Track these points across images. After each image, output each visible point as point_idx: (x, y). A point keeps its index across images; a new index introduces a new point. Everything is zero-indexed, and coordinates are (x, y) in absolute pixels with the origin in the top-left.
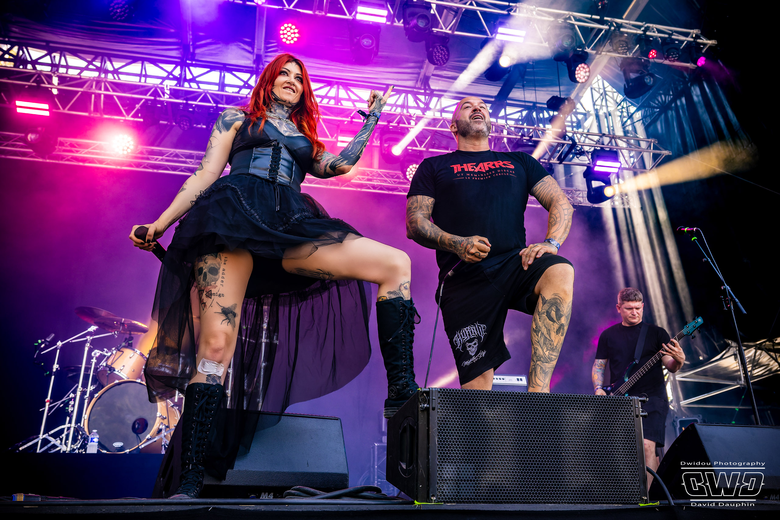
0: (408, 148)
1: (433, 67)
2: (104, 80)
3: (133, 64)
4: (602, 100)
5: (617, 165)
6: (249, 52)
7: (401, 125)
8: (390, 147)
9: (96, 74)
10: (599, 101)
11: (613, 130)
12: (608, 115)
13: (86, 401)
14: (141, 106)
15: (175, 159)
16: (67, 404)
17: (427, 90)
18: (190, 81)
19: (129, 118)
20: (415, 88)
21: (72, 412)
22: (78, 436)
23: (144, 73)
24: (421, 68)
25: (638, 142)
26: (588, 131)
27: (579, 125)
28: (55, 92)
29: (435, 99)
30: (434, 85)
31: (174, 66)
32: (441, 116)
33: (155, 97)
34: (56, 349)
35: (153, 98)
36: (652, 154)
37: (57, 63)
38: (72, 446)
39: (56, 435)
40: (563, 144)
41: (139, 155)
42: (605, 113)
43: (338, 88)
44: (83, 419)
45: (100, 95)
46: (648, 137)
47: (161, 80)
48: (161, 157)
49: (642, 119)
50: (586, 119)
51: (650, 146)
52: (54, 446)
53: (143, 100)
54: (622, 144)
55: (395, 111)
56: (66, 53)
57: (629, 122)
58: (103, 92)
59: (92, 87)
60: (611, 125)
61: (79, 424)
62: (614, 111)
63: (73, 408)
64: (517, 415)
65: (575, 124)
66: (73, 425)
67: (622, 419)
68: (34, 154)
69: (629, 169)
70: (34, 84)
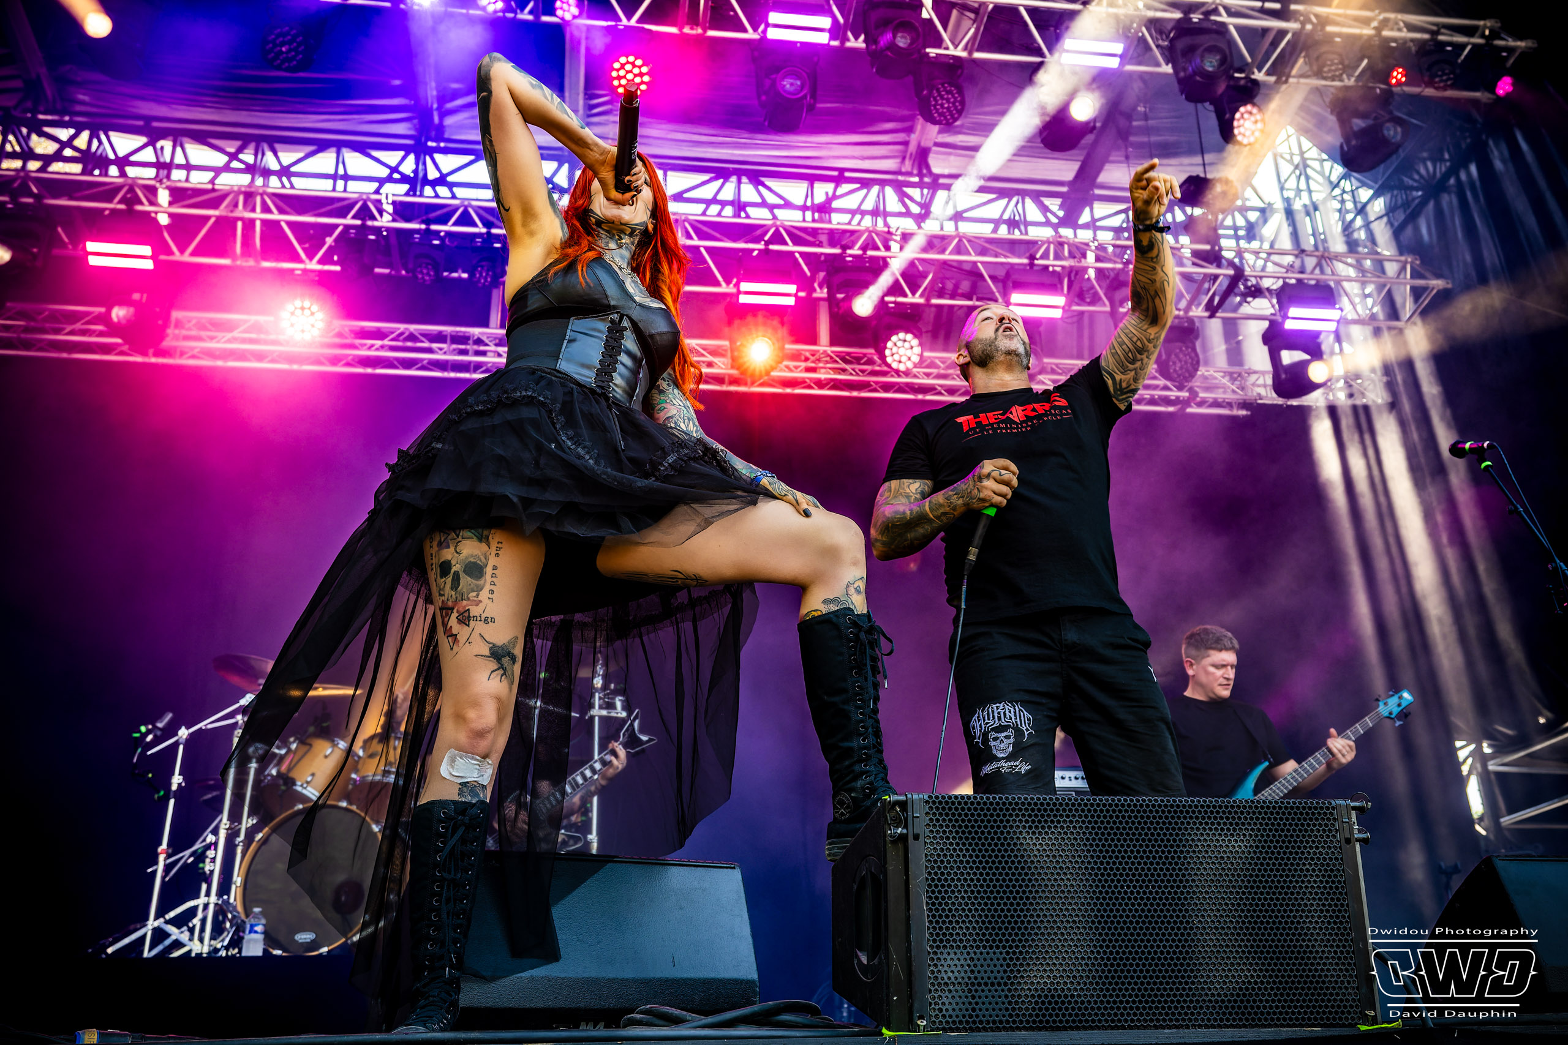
0: (887, 299)
1: (936, 128)
2: (261, 191)
3: (320, 155)
4: (1299, 177)
5: (1333, 314)
7: (870, 253)
8: (849, 299)
9: (244, 179)
10: (1293, 178)
11: (1325, 241)
12: (1313, 208)
13: (239, 850)
14: (335, 240)
15: (409, 344)
16: (200, 857)
17: (925, 176)
18: (434, 183)
19: (313, 265)
20: (899, 173)
21: (212, 872)
22: (224, 922)
23: (341, 172)
24: (910, 130)
25: (1379, 264)
26: (1272, 246)
27: (1252, 232)
28: (163, 220)
29: (941, 194)
30: (939, 164)
31: (402, 153)
32: (957, 229)
33: (364, 220)
34: (176, 744)
35: (358, 222)
36: (1408, 287)
37: (168, 160)
38: (213, 942)
39: (181, 921)
40: (1215, 277)
41: (338, 340)
42: (1305, 206)
43: (739, 182)
44: (233, 887)
45: (252, 222)
46: (1401, 254)
47: (376, 185)
48: (379, 343)
49: (1387, 214)
50: (1265, 221)
51: (1403, 268)
52: (178, 944)
53: (340, 228)
54: (1345, 270)
55: (859, 224)
56: (185, 140)
57: (1359, 222)
58: (258, 215)
59: (236, 205)
60: (1321, 230)
61: (225, 897)
62: (1325, 200)
63: (213, 866)
64: (1091, 845)
65: (1241, 233)
66: (213, 899)
67: (1317, 848)
68: (125, 348)
69: (1359, 322)
70: (122, 207)
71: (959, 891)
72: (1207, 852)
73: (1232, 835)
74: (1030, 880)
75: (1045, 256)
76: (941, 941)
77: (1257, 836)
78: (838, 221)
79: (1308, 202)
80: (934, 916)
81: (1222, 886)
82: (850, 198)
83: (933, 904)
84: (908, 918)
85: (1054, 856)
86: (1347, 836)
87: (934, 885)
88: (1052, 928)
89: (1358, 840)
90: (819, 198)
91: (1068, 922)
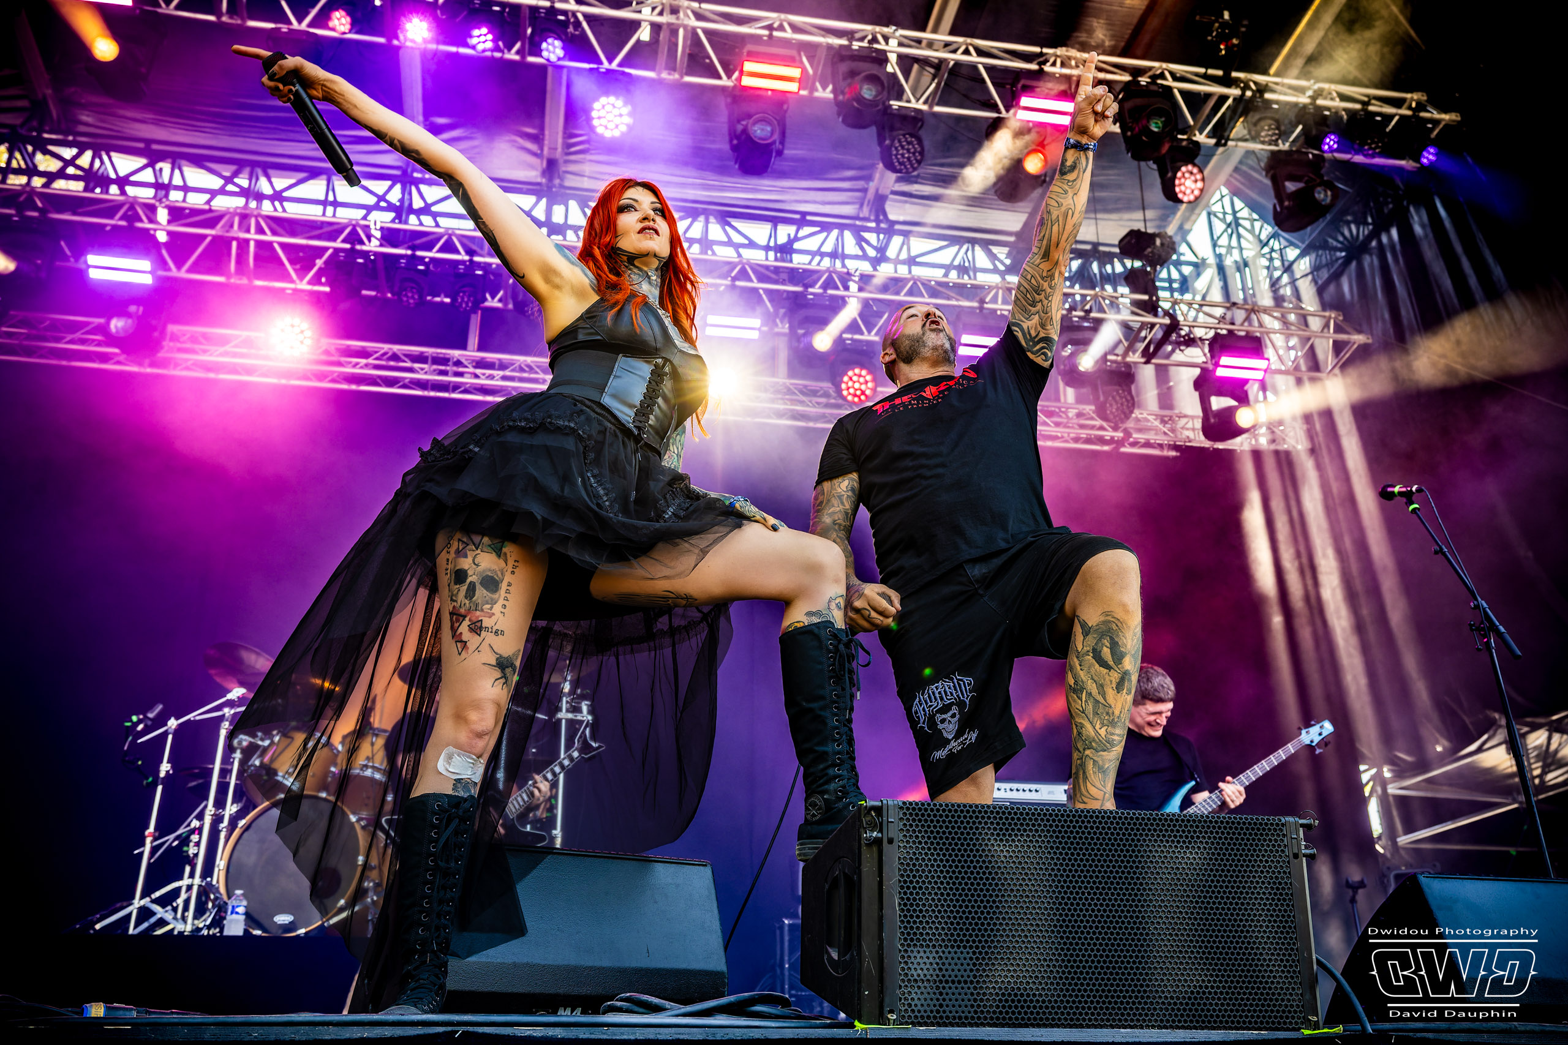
0: (845, 336)
1: (892, 176)
2: (255, 213)
3: (311, 182)
4: (1231, 236)
5: (1261, 364)
6: (535, 154)
7: (830, 292)
8: (809, 334)
9: (240, 202)
10: (1225, 236)
11: (1254, 295)
12: (1243, 265)
13: (223, 835)
14: (325, 263)
15: (392, 363)
16: (185, 841)
17: (882, 221)
18: (419, 212)
19: (304, 285)
20: (858, 218)
21: (196, 855)
22: (206, 903)
23: (331, 198)
24: (869, 178)
25: (1304, 318)
26: (1204, 298)
27: (1185, 285)
28: (162, 237)
29: (897, 240)
30: (896, 211)
31: (389, 183)
32: (910, 272)
33: (353, 244)
34: (166, 734)
35: (348, 246)
36: (1331, 341)
38: (196, 922)
39: (166, 901)
40: (1153, 325)
41: (324, 358)
42: (1236, 262)
43: (707, 222)
44: (216, 870)
45: (247, 241)
46: (1324, 309)
47: (364, 212)
48: (363, 361)
49: (1312, 273)
50: (1198, 275)
51: (1327, 325)
52: (162, 922)
53: (330, 251)
54: (1271, 323)
55: (818, 264)
56: (183, 162)
57: (1285, 279)
58: (253, 236)
59: (232, 226)
60: (1250, 285)
61: (209, 879)
62: (1255, 257)
63: (198, 849)
64: (1055, 853)
65: (1176, 285)
66: (197, 880)
67: (1267, 861)
68: (122, 358)
69: (1286, 372)
70: (123, 223)
71: (930, 894)
72: (1163, 862)
73: (1187, 847)
74: (997, 885)
75: (994, 300)
76: (912, 940)
77: (1210, 849)
78: (799, 261)
79: (1238, 259)
80: (905, 916)
81: (1177, 895)
82: (811, 241)
84: (881, 917)
85: (1020, 863)
86: (1296, 851)
87: (904, 886)
88: (1017, 930)
89: (1304, 855)
90: (782, 239)
91: (1032, 925)
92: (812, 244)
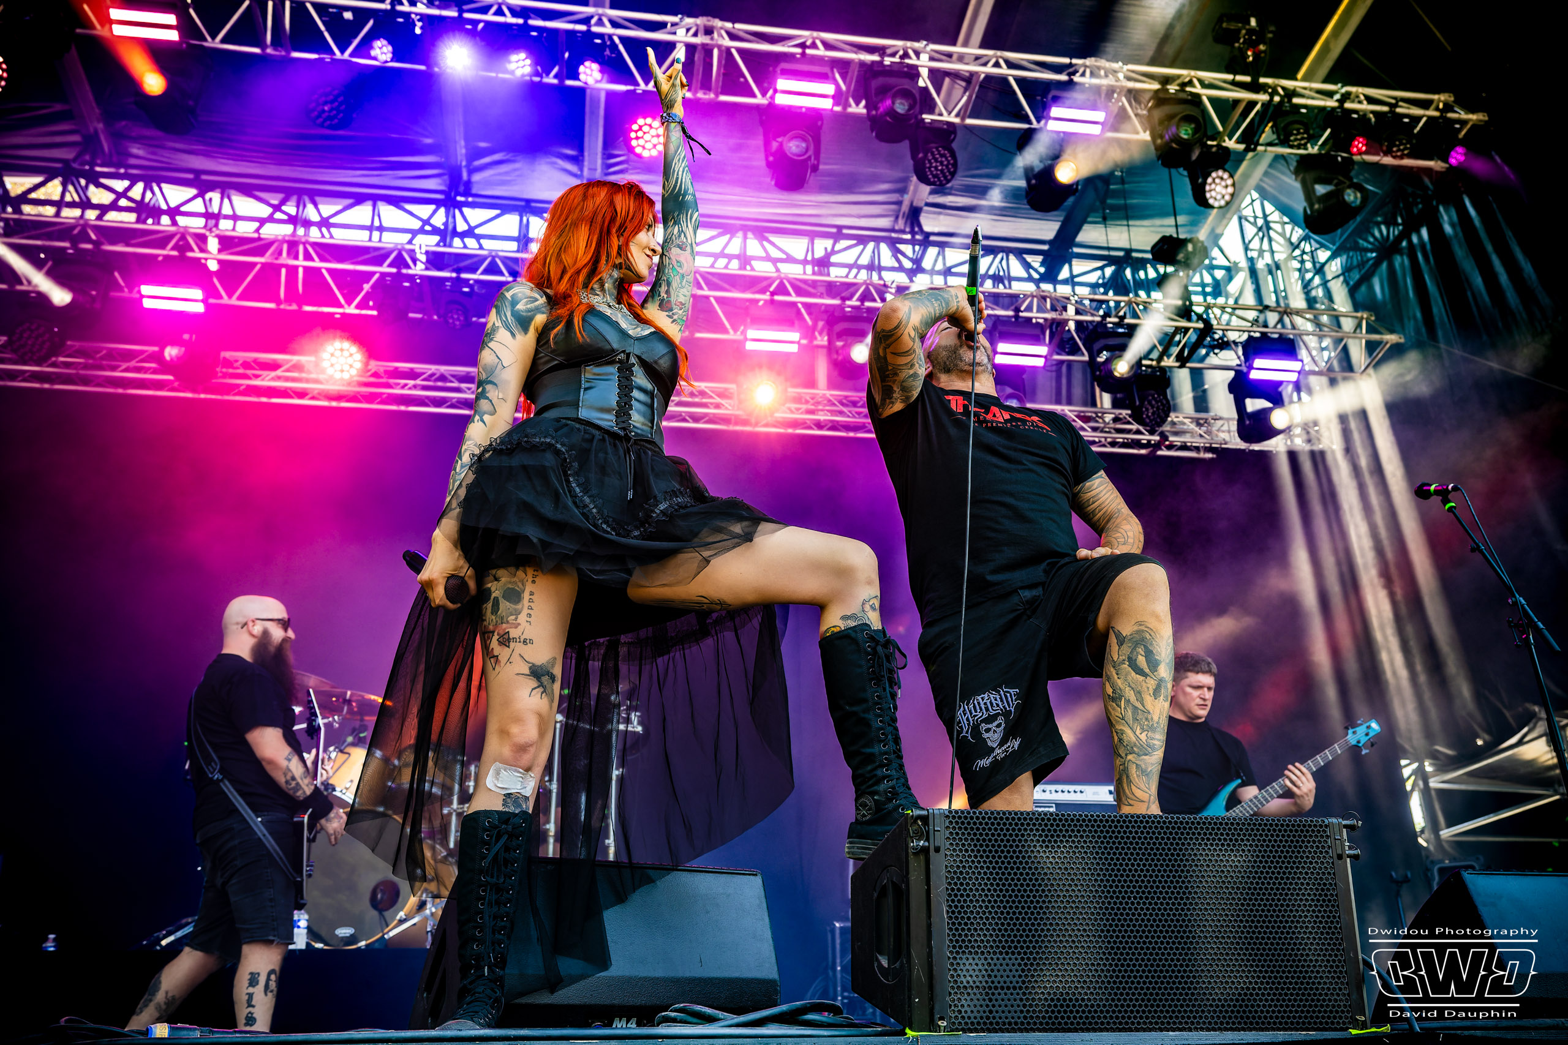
1: (925, 189)
2: (303, 240)
3: (357, 208)
4: (1262, 239)
5: (1295, 365)
6: (572, 173)
7: (868, 304)
8: (847, 347)
9: (287, 230)
10: (1257, 240)
11: (1286, 298)
12: (1275, 268)
14: (372, 287)
15: (440, 384)
17: (916, 233)
18: (463, 235)
19: (352, 310)
20: (893, 230)
23: (377, 223)
24: (903, 191)
25: (1336, 319)
26: (1236, 302)
27: (1218, 289)
28: (213, 266)
29: (932, 251)
30: (930, 223)
31: (433, 207)
33: (399, 269)
35: (394, 270)
36: (1364, 341)
40: (1187, 330)
41: (370, 379)
42: (1268, 265)
43: (745, 238)
45: (297, 267)
46: (1356, 310)
47: (409, 236)
48: (411, 382)
49: (1343, 274)
50: (1230, 279)
51: (1359, 326)
53: (377, 276)
54: (1304, 324)
55: (855, 277)
56: (232, 192)
57: (1317, 280)
58: (301, 262)
59: (280, 253)
60: (1282, 288)
62: (1286, 260)
64: (1101, 858)
65: (1208, 289)
67: (1311, 863)
68: (177, 385)
69: (1319, 373)
70: (175, 253)
71: (977, 901)
72: (1208, 866)
73: (1232, 850)
74: (1043, 891)
75: (1029, 309)
76: (960, 947)
77: (1255, 851)
78: (836, 274)
79: (1270, 261)
80: (954, 924)
81: (1222, 898)
82: (848, 254)
83: (953, 912)
84: (929, 926)
85: (1066, 869)
86: (1339, 852)
87: (952, 894)
88: (1064, 936)
89: (1349, 856)
90: (819, 253)
91: (1079, 930)
92: (849, 257)
